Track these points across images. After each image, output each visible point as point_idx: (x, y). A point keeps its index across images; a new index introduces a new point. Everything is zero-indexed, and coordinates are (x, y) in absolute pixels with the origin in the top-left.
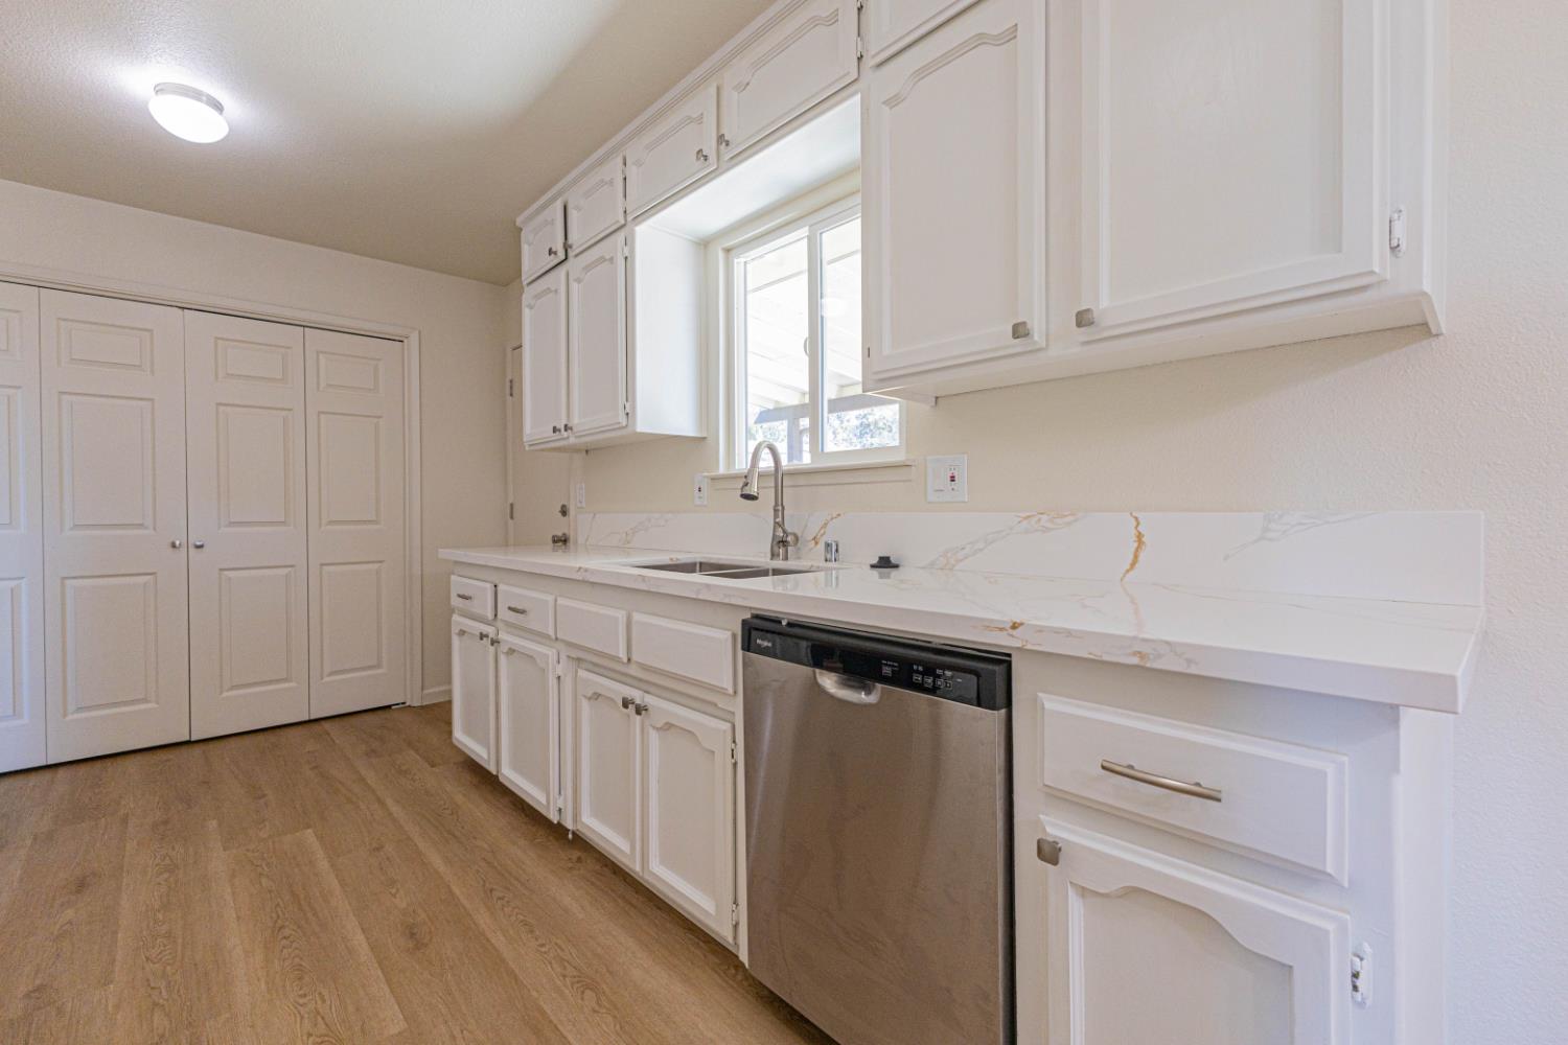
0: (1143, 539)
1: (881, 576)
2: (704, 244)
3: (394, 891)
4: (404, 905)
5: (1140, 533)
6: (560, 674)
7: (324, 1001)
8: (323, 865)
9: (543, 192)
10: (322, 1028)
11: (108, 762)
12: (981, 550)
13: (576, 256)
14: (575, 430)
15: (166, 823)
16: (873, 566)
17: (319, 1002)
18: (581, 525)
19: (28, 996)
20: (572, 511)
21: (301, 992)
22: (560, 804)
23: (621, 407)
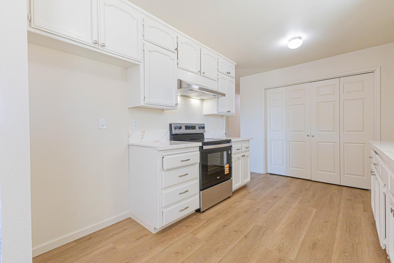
3: (320, 233)
4: (318, 238)
7: (286, 242)
8: (311, 218)
10: (281, 246)
11: (296, 179)
15: (294, 194)
17: (285, 241)
19: (257, 209)
21: (285, 237)
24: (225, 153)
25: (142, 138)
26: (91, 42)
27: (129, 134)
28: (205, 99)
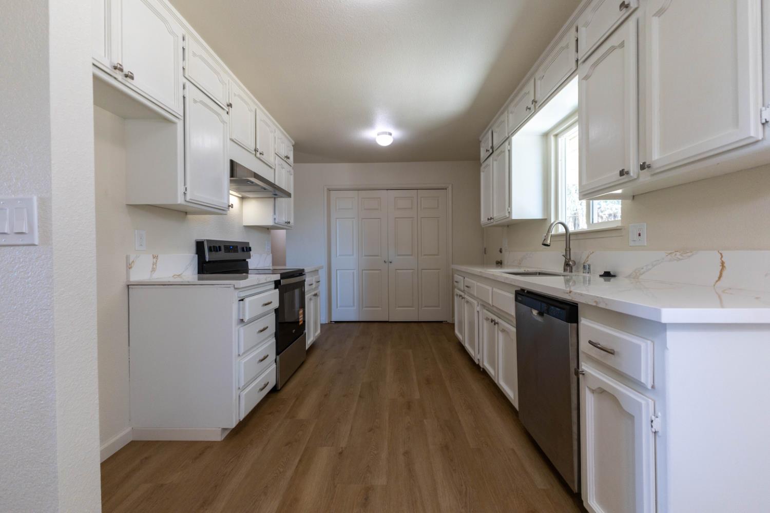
0: (725, 265)
1: (605, 281)
2: (546, 135)
4: (428, 374)
5: (722, 261)
6: (479, 310)
9: (485, 128)
10: (402, 392)
12: (650, 269)
13: (496, 150)
14: (495, 219)
15: (380, 340)
16: (601, 276)
18: (507, 257)
19: (351, 366)
20: (503, 251)
22: (478, 357)
23: (507, 209)
24: (297, 292)
25: (153, 270)
26: (108, 65)
27: (131, 261)
28: (249, 198)
